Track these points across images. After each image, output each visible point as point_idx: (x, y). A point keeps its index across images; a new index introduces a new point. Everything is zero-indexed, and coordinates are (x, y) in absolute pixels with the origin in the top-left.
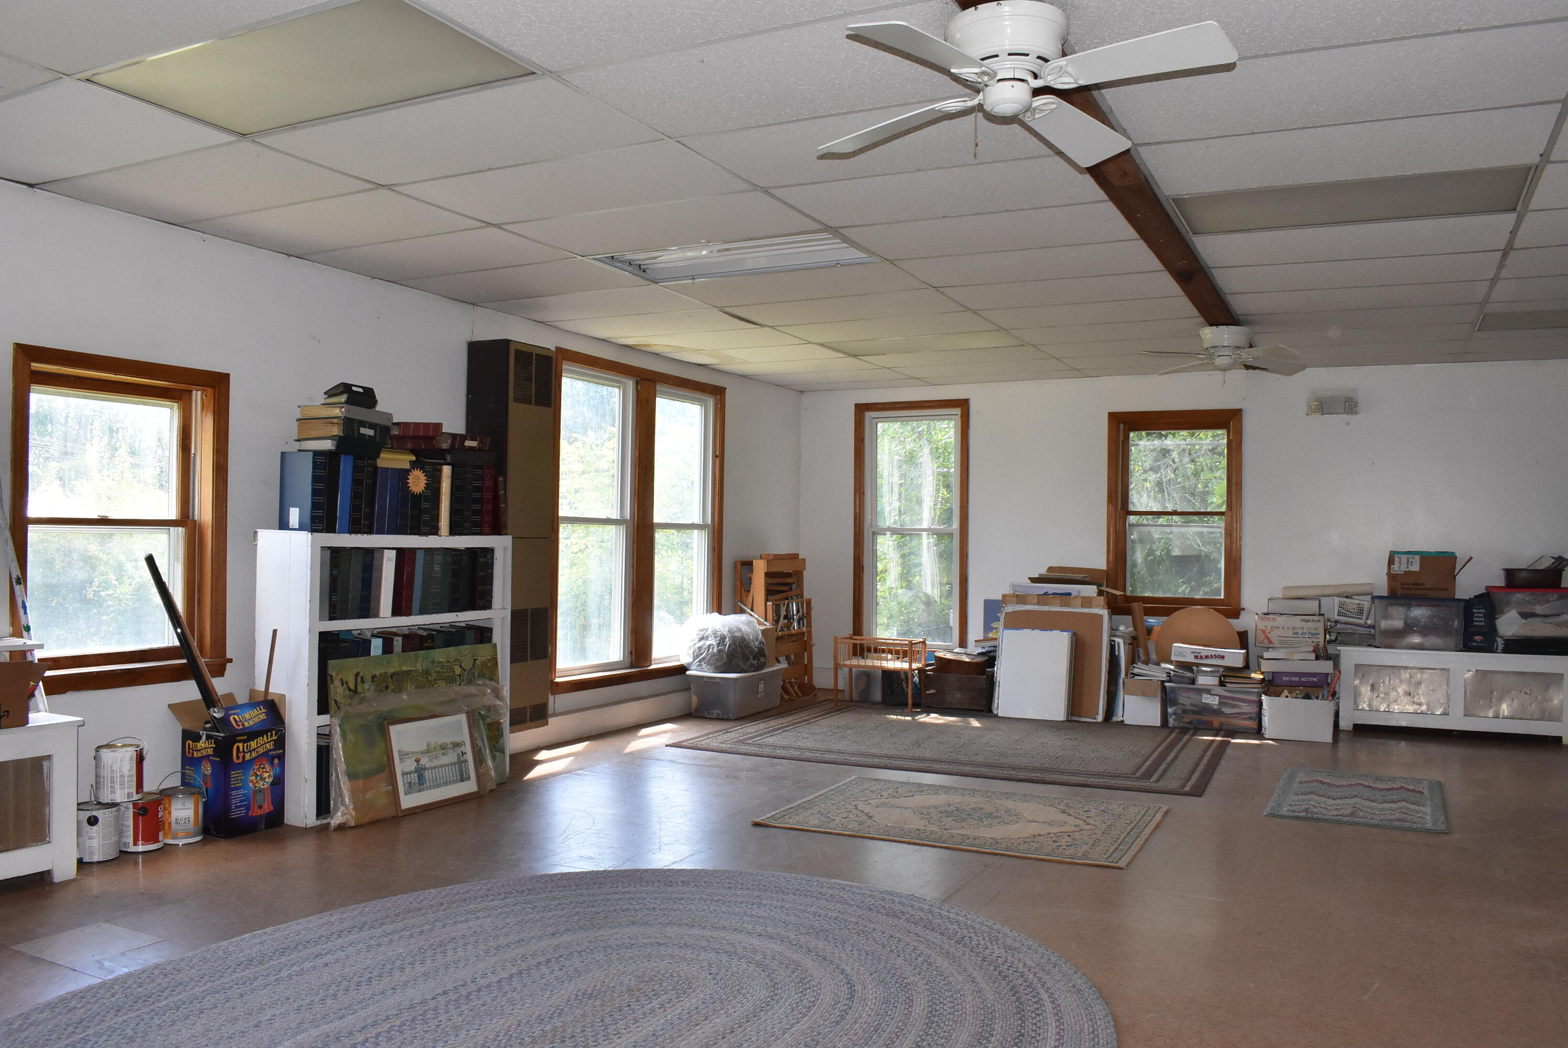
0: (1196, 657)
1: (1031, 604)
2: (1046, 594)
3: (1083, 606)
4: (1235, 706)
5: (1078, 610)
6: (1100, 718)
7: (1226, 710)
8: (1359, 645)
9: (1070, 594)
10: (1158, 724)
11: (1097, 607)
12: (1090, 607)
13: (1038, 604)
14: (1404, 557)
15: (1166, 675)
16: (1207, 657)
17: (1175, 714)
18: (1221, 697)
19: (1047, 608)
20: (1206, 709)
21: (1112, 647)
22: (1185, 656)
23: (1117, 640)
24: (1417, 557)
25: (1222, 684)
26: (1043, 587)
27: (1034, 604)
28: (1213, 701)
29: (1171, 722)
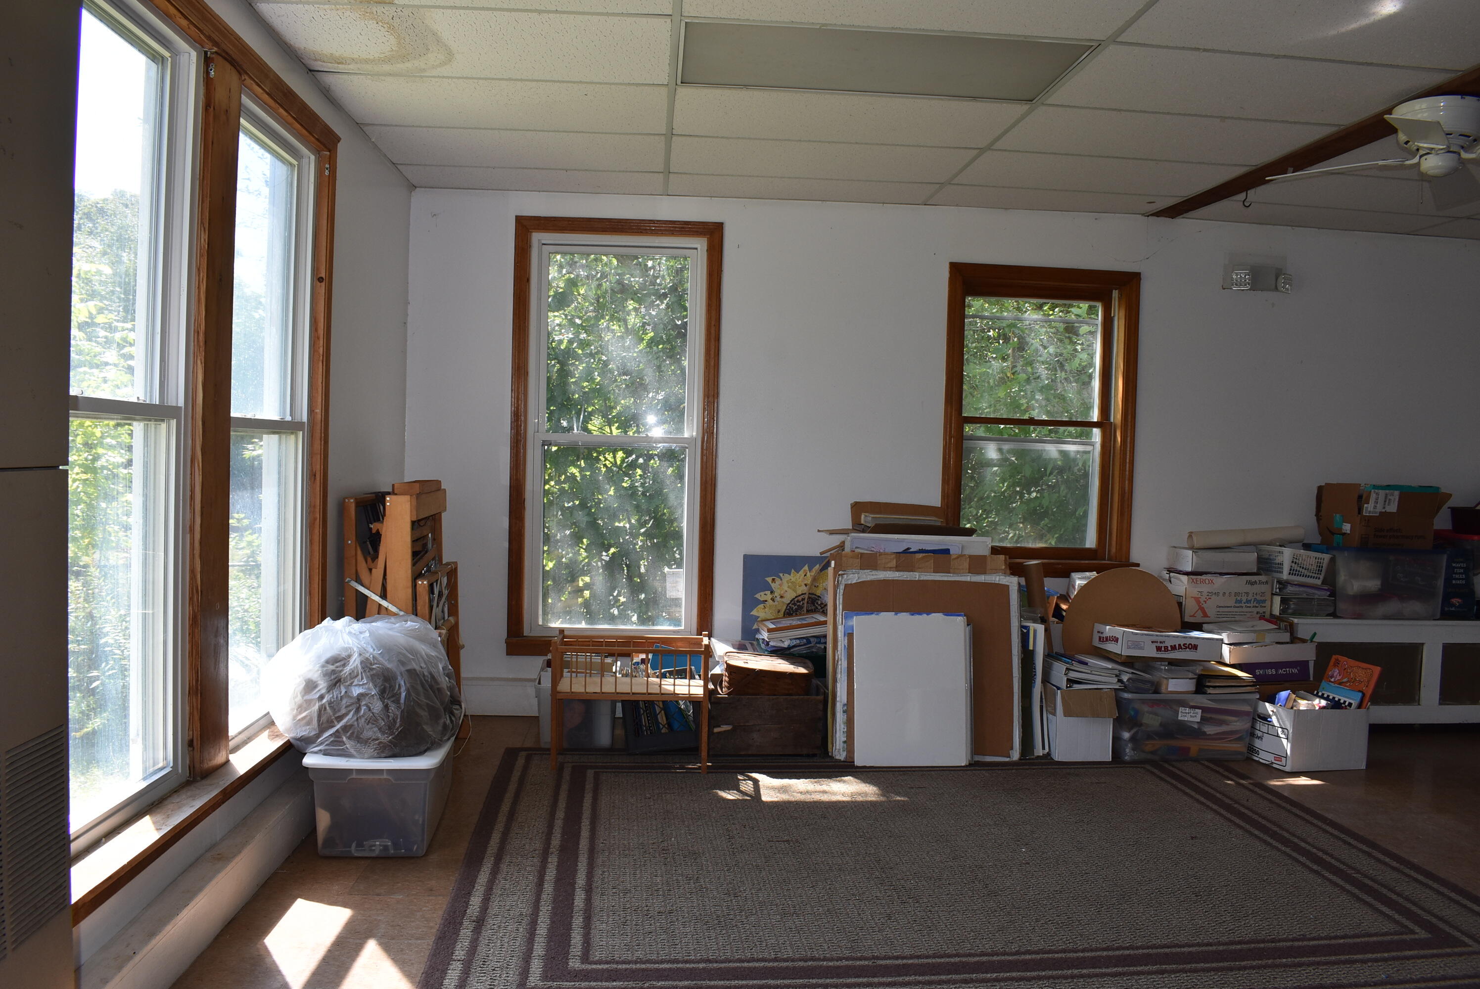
0: (1159, 649)
1: (885, 569)
2: (907, 551)
3: (971, 571)
4: (1221, 723)
5: (968, 578)
6: (1016, 755)
7: (1210, 730)
8: (1317, 615)
9: (947, 551)
10: (1109, 758)
11: (995, 571)
12: (984, 573)
13: (898, 568)
14: (1382, 493)
15: (1115, 680)
16: (1174, 648)
17: (1133, 739)
18: (1204, 710)
19: (916, 576)
20: (1184, 729)
21: (1024, 637)
22: (1141, 648)
23: (1032, 626)
24: (1397, 493)
25: (1200, 688)
26: (903, 540)
27: (890, 569)
28: (1190, 716)
29: (1129, 753)
